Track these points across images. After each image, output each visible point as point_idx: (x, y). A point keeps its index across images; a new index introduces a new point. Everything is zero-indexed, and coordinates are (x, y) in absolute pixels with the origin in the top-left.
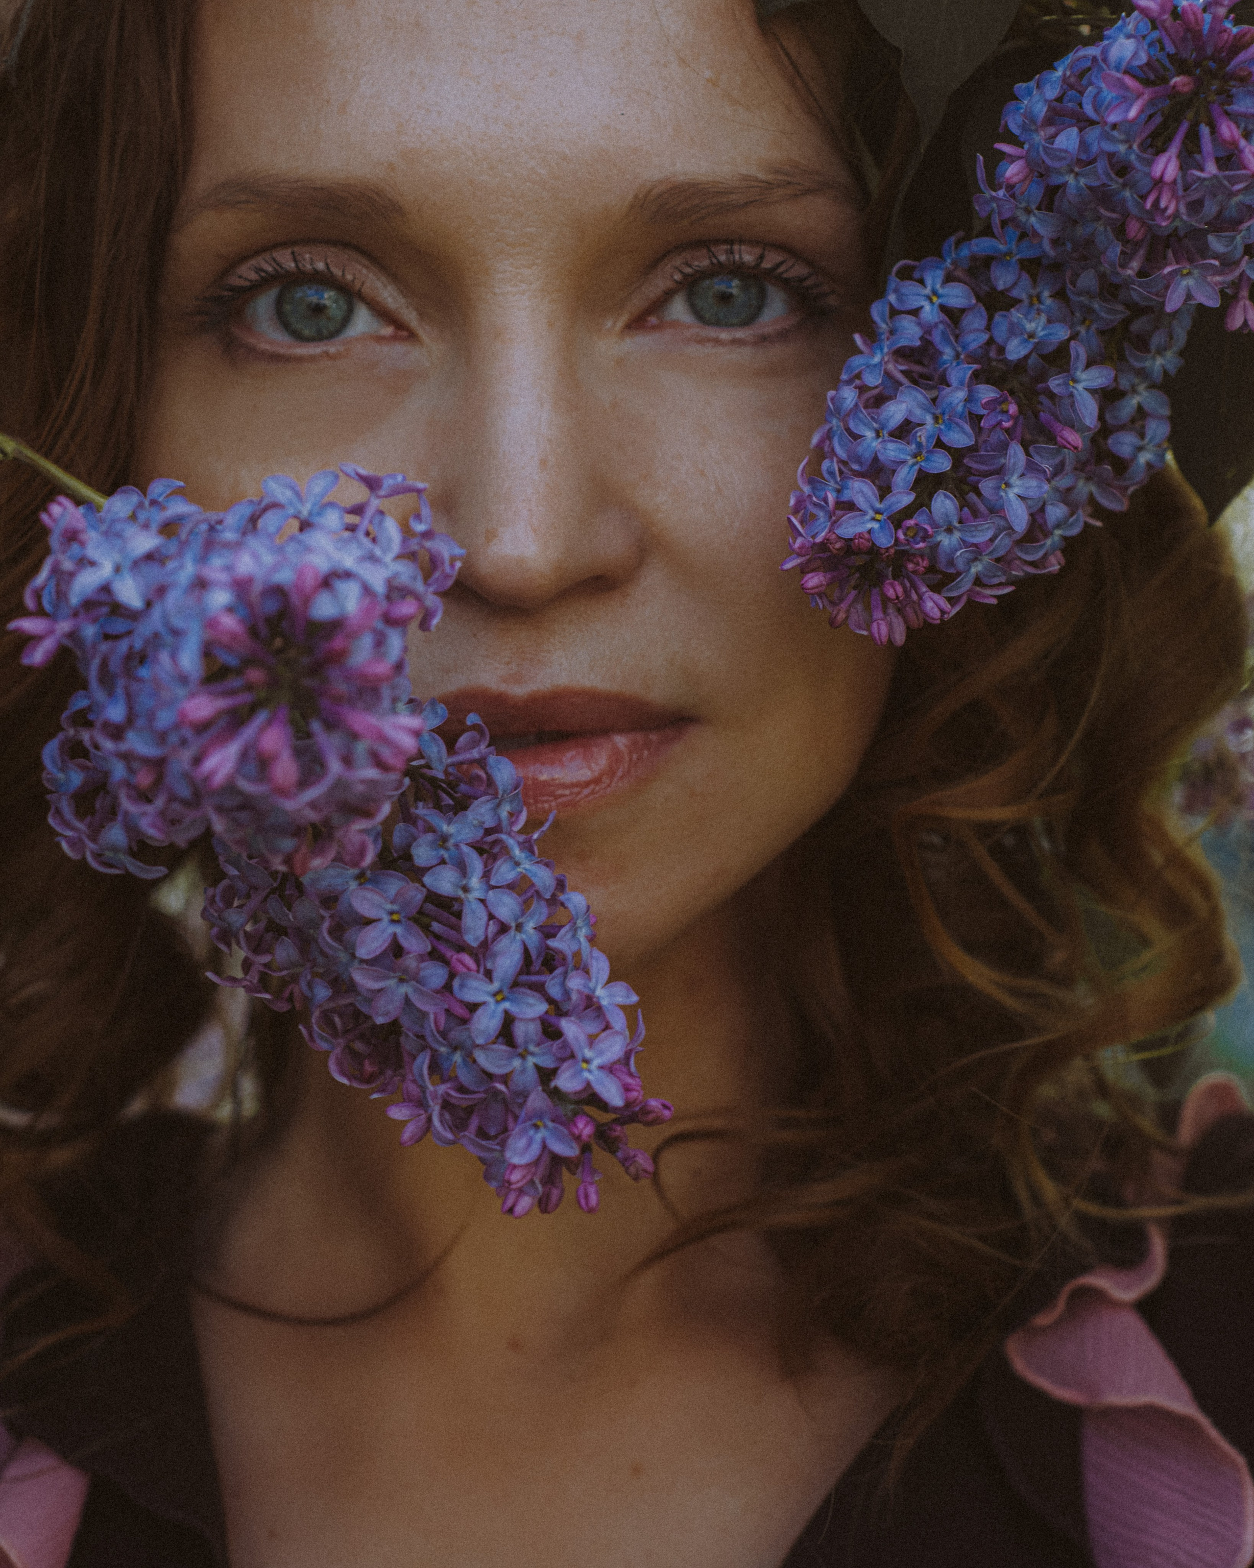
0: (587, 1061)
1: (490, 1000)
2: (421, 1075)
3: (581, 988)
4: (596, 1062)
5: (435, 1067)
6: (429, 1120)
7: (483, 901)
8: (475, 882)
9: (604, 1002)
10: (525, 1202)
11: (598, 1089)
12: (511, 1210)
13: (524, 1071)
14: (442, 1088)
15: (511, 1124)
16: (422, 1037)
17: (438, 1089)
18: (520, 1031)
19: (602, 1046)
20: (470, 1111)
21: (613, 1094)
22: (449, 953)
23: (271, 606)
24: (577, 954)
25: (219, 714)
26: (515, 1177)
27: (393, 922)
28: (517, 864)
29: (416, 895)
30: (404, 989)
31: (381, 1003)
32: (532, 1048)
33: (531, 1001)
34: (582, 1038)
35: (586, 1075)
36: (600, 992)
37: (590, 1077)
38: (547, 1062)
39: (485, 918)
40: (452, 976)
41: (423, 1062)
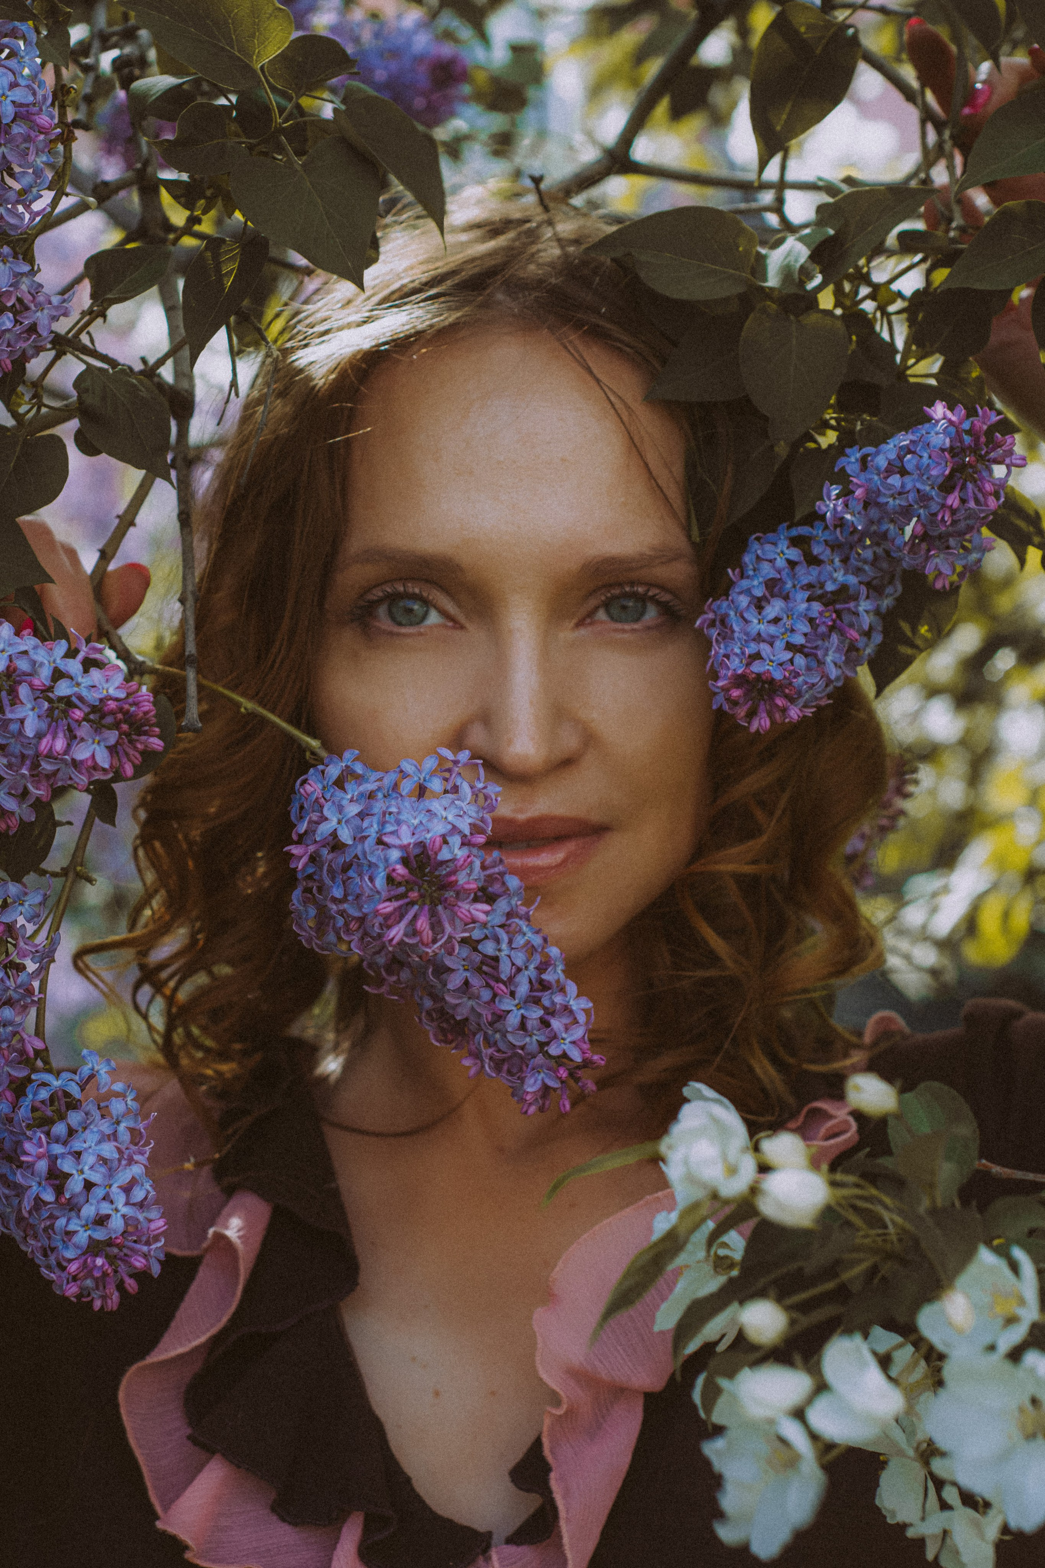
0: (563, 1039)
1: (514, 1008)
2: (479, 1044)
3: (561, 1002)
4: (568, 1040)
5: (486, 1038)
6: (483, 1067)
7: (509, 956)
8: (504, 946)
9: (574, 1008)
10: (532, 1109)
11: (569, 1053)
12: (526, 1112)
13: (532, 1043)
14: (490, 1051)
15: (524, 1068)
16: (479, 1025)
17: (488, 1052)
18: (530, 1024)
19: (571, 1032)
20: (503, 1060)
21: (576, 1055)
22: (492, 983)
23: (417, 851)
24: (558, 981)
25: (395, 910)
26: (528, 1097)
27: (465, 970)
28: (525, 934)
29: (478, 958)
30: (471, 1003)
31: (459, 1010)
32: (535, 1032)
33: (535, 1009)
34: (562, 1029)
35: (563, 1046)
36: (572, 1002)
37: (565, 1047)
38: (543, 1039)
39: (510, 965)
40: (495, 995)
41: (480, 1037)
